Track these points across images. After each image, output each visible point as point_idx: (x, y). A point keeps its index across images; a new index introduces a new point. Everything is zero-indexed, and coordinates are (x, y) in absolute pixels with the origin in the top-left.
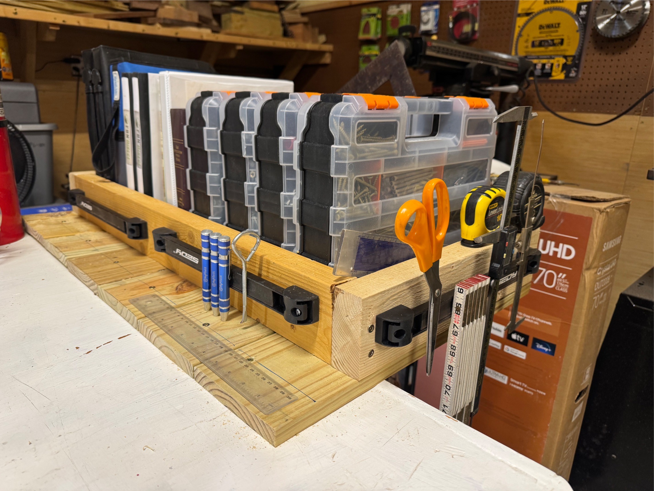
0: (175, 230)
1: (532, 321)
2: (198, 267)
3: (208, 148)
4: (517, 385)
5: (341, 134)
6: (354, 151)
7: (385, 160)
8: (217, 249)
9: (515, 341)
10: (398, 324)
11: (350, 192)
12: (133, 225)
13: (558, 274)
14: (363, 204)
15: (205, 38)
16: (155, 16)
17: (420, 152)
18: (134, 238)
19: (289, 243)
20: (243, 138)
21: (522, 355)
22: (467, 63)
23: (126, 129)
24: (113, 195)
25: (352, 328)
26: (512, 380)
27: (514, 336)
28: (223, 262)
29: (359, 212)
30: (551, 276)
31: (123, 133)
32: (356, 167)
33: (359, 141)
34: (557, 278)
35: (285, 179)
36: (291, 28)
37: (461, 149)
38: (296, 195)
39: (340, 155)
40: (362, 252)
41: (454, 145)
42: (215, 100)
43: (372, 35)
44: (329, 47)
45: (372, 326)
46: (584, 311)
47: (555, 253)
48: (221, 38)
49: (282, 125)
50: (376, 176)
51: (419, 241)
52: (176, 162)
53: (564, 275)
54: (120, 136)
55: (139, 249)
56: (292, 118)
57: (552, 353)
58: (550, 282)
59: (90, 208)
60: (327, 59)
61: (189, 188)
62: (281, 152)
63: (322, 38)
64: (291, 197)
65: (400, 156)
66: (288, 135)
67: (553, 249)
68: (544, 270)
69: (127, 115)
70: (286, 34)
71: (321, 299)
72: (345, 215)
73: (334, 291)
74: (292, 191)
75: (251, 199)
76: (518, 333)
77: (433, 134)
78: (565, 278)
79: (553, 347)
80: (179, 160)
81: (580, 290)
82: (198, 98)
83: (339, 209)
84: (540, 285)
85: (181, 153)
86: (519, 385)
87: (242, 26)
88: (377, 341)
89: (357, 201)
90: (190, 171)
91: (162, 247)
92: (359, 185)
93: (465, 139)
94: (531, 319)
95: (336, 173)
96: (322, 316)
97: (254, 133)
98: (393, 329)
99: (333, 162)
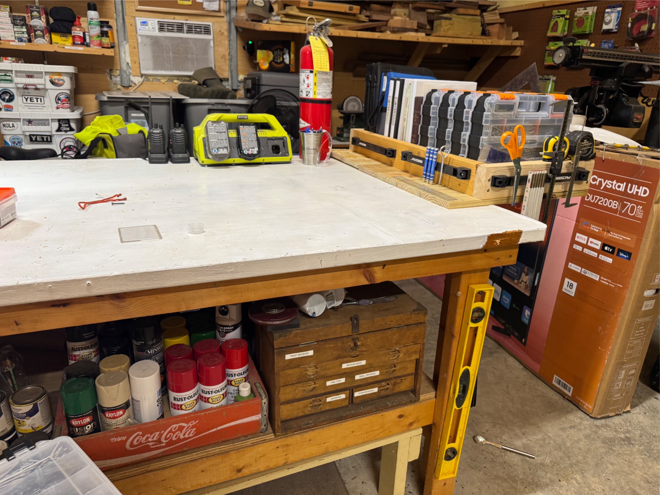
0: (411, 151)
1: (618, 238)
2: (422, 165)
3: (432, 114)
4: (605, 281)
5: (488, 108)
6: (493, 115)
7: (507, 120)
8: (433, 154)
9: (607, 251)
10: (500, 178)
11: (490, 131)
12: (390, 150)
13: (637, 207)
14: (495, 137)
15: (420, 40)
16: (386, 25)
17: (525, 118)
18: (390, 157)
19: (463, 154)
20: (449, 110)
21: (610, 260)
22: (622, 63)
23: (388, 106)
24: (379, 138)
25: (482, 179)
26: (602, 278)
27: (606, 248)
28: (434, 159)
29: (493, 140)
30: (633, 208)
31: (386, 108)
32: (493, 122)
33: (496, 111)
34: (637, 209)
35: (465, 127)
36: (489, 28)
37: (549, 118)
38: (468, 133)
39: (487, 116)
40: (491, 154)
41: (545, 116)
42: (438, 93)
43: (558, 33)
44: (521, 42)
45: (490, 179)
46: (652, 230)
47: (637, 192)
48: (432, 39)
49: (466, 105)
50: (502, 126)
51: (511, 147)
52: (414, 122)
53: (641, 207)
54: (384, 110)
55: (389, 164)
56: (470, 102)
57: (629, 259)
58: (632, 212)
59: (365, 145)
60: (518, 53)
61: (419, 133)
62: (465, 115)
63: (516, 35)
64: (466, 134)
65: (515, 119)
66: (468, 108)
67: (636, 190)
68: (629, 204)
69: (390, 99)
70: (484, 33)
71: (472, 170)
72: (486, 140)
73: (477, 166)
74: (466, 132)
75: (448, 137)
76: (609, 246)
77: (538, 111)
78: (641, 209)
79: (630, 254)
80: (415, 121)
81: (650, 216)
82: (430, 93)
83: (484, 137)
84: (626, 214)
85: (417, 117)
86: (606, 281)
87: (448, 29)
88: (491, 186)
89: (492, 135)
90: (421, 126)
91: (405, 159)
92: (494, 129)
93: (552, 113)
94: (618, 236)
95: (485, 123)
96: (471, 177)
97: (454, 108)
98: (498, 180)
99: (484, 119)
